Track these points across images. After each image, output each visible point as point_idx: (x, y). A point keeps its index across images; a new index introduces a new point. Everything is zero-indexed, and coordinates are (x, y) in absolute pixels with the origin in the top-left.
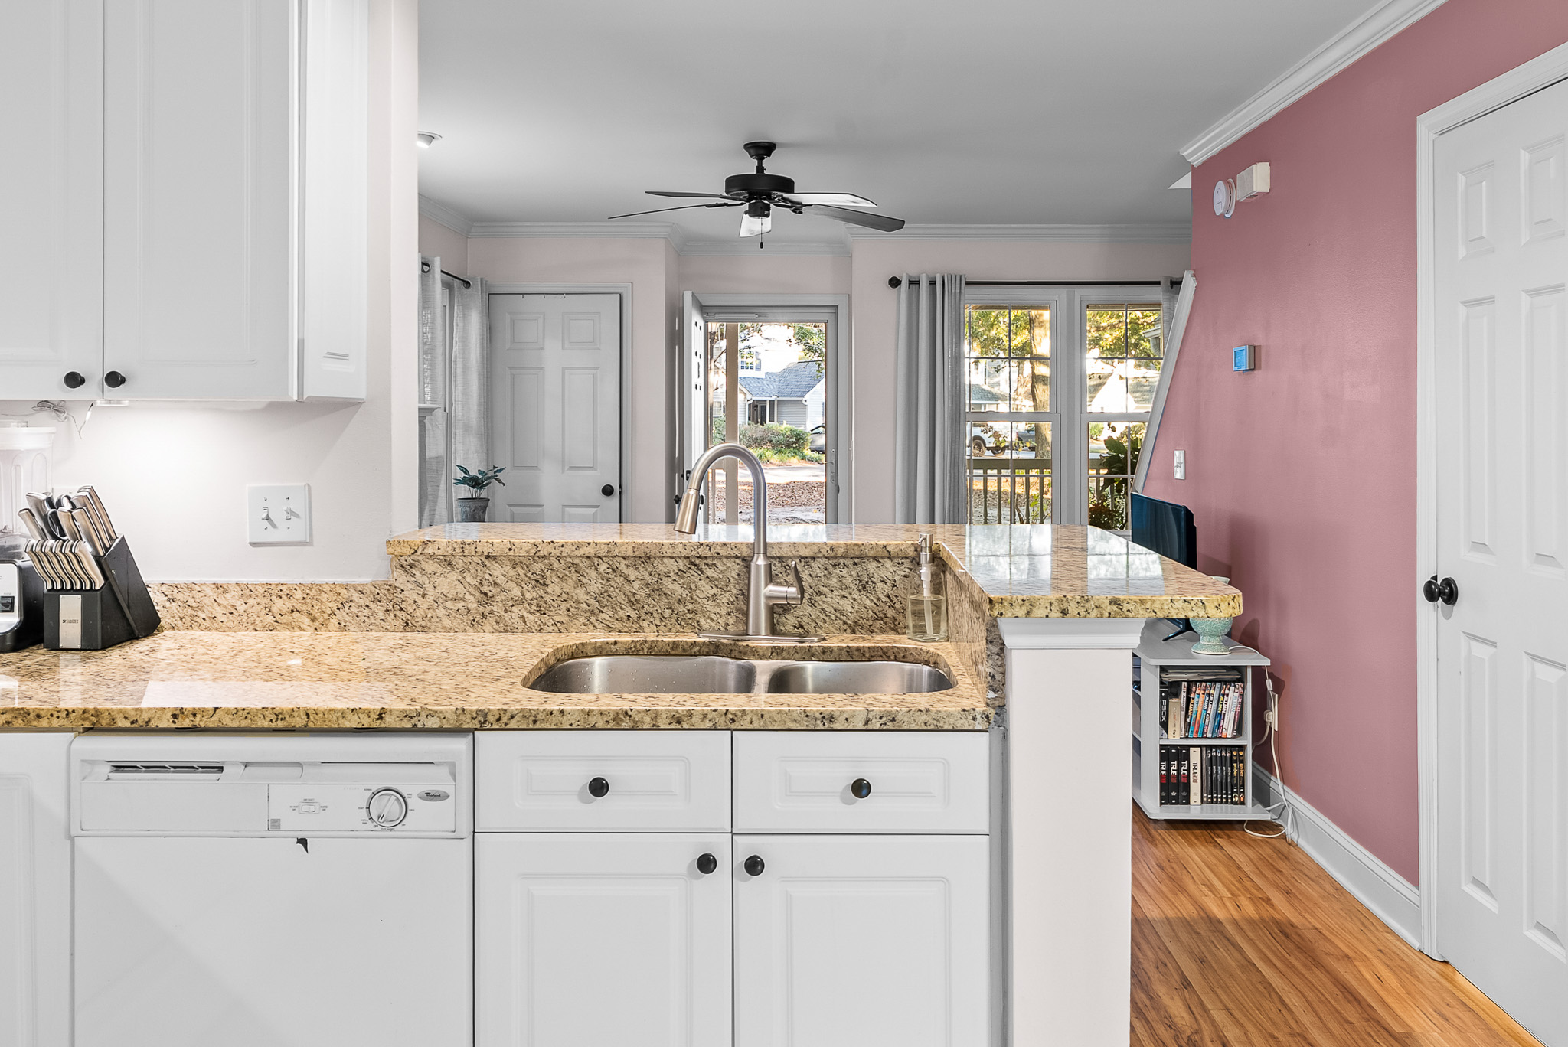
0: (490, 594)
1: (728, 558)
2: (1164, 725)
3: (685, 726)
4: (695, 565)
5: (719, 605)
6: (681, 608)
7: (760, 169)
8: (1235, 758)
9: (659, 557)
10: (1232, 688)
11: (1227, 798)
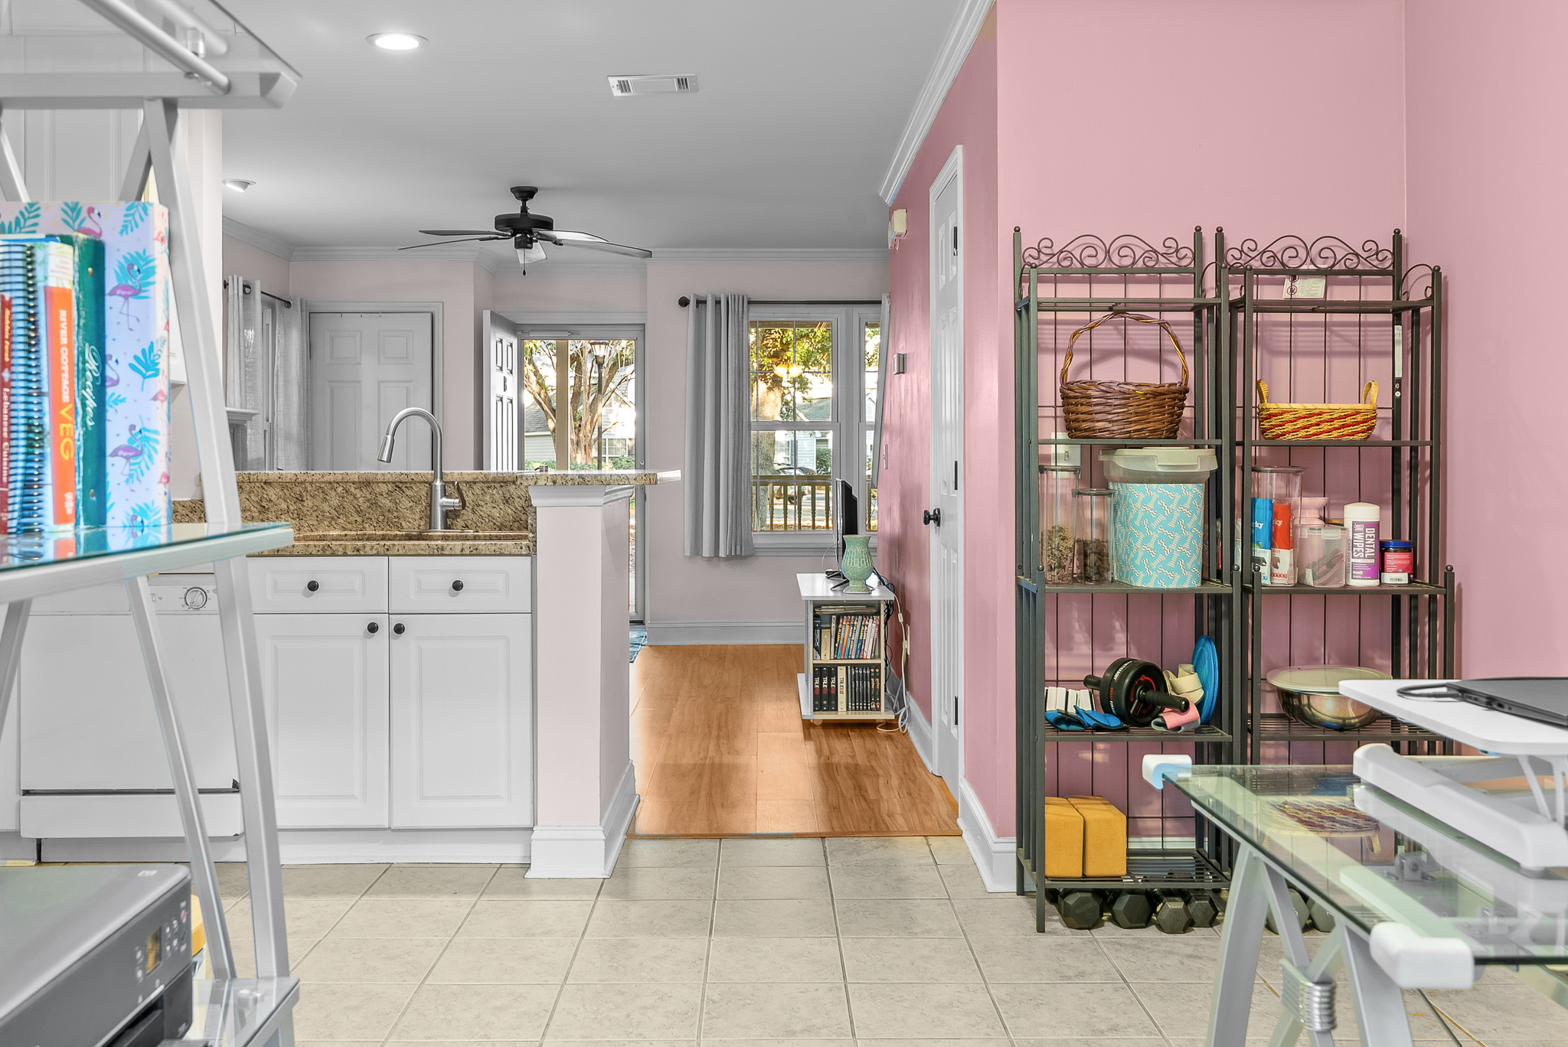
0: (267, 507)
1: (420, 483)
2: (818, 649)
3: (362, 553)
4: (399, 488)
5: (414, 514)
6: (390, 515)
7: (524, 209)
8: (873, 674)
9: (376, 482)
10: (871, 620)
11: (867, 706)
